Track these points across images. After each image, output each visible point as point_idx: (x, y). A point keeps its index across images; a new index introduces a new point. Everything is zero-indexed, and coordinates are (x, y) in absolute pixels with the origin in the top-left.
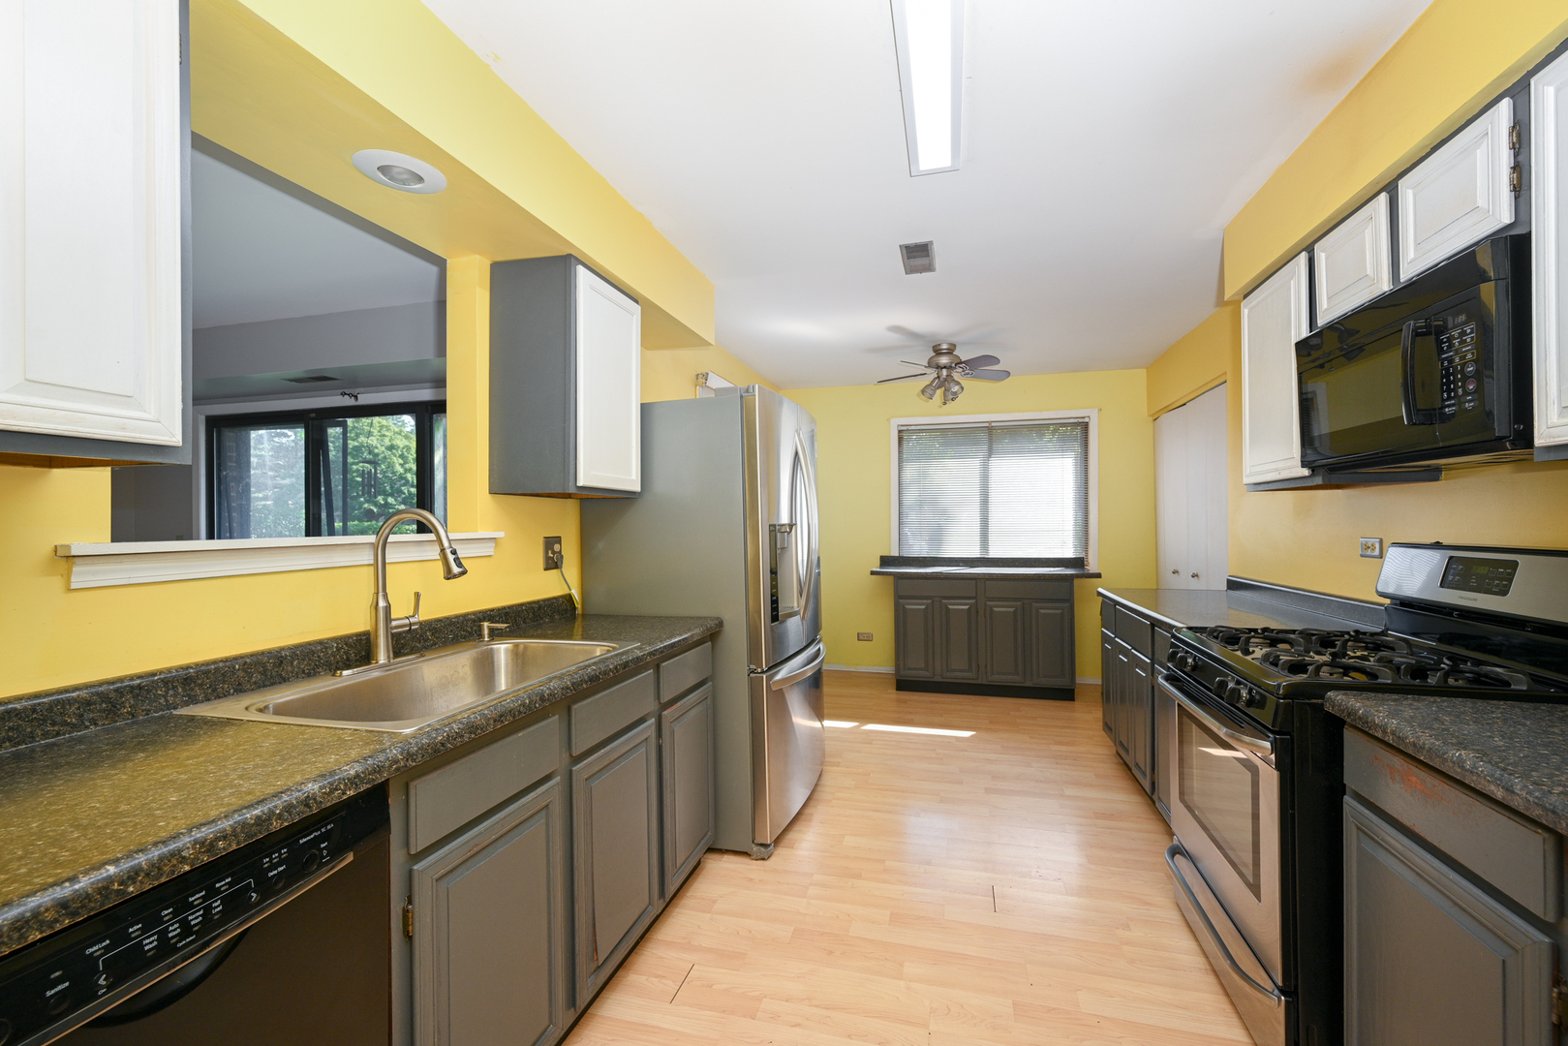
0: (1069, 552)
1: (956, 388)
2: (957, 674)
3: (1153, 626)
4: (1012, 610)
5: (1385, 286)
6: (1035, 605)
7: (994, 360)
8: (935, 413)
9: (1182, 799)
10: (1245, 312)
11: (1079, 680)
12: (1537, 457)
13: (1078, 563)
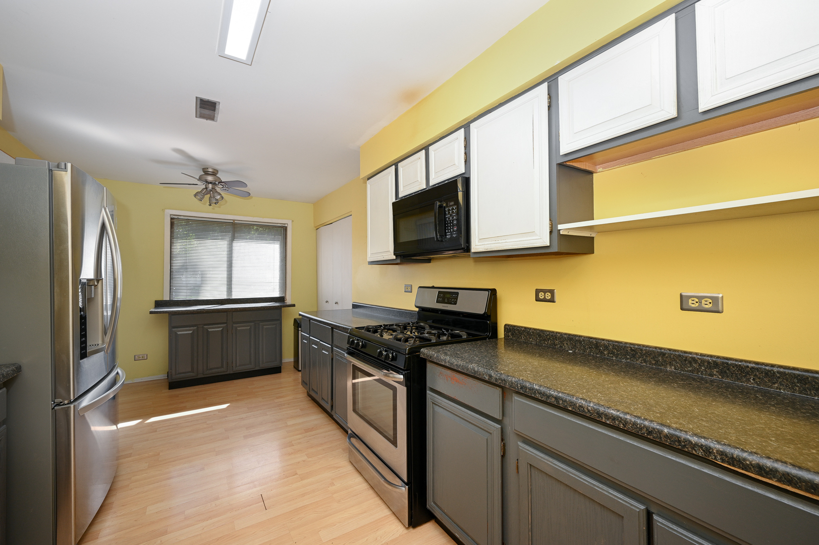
0: (276, 294)
1: (218, 197)
2: (214, 371)
3: (332, 329)
4: (249, 328)
5: (423, 186)
6: (261, 324)
7: (245, 185)
8: (204, 211)
9: (355, 410)
10: (369, 186)
11: (283, 361)
12: (472, 255)
13: (281, 299)
